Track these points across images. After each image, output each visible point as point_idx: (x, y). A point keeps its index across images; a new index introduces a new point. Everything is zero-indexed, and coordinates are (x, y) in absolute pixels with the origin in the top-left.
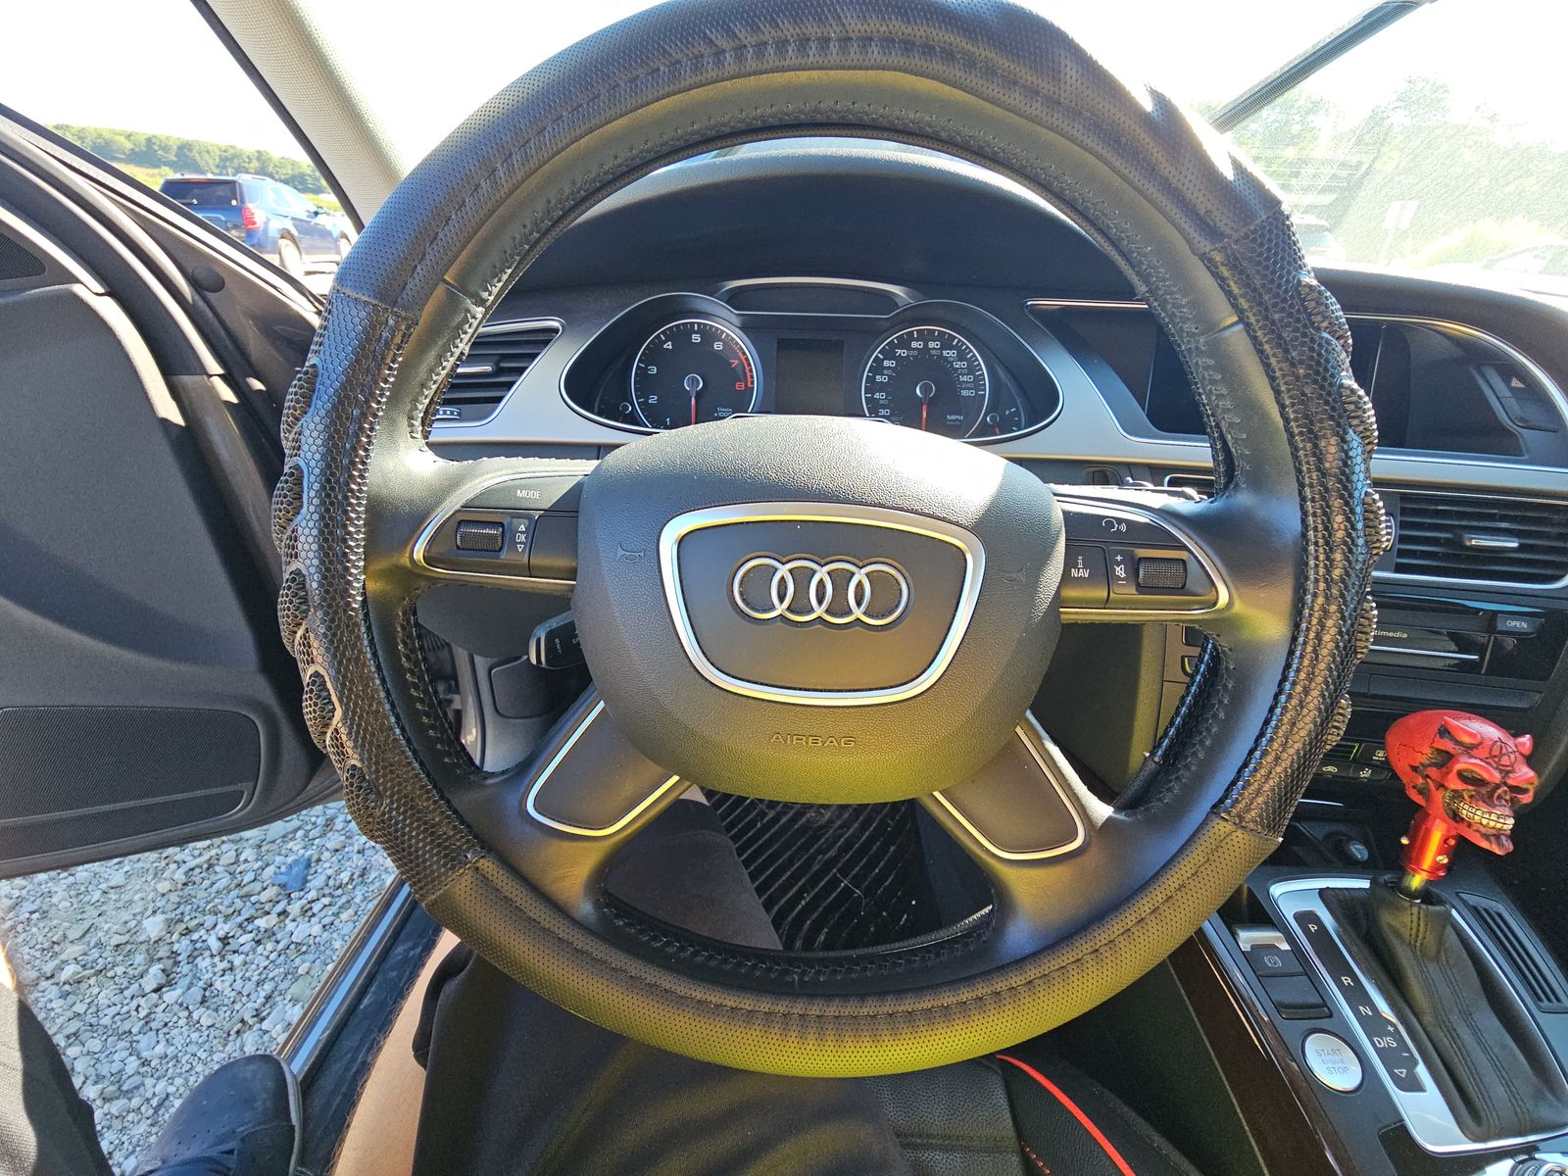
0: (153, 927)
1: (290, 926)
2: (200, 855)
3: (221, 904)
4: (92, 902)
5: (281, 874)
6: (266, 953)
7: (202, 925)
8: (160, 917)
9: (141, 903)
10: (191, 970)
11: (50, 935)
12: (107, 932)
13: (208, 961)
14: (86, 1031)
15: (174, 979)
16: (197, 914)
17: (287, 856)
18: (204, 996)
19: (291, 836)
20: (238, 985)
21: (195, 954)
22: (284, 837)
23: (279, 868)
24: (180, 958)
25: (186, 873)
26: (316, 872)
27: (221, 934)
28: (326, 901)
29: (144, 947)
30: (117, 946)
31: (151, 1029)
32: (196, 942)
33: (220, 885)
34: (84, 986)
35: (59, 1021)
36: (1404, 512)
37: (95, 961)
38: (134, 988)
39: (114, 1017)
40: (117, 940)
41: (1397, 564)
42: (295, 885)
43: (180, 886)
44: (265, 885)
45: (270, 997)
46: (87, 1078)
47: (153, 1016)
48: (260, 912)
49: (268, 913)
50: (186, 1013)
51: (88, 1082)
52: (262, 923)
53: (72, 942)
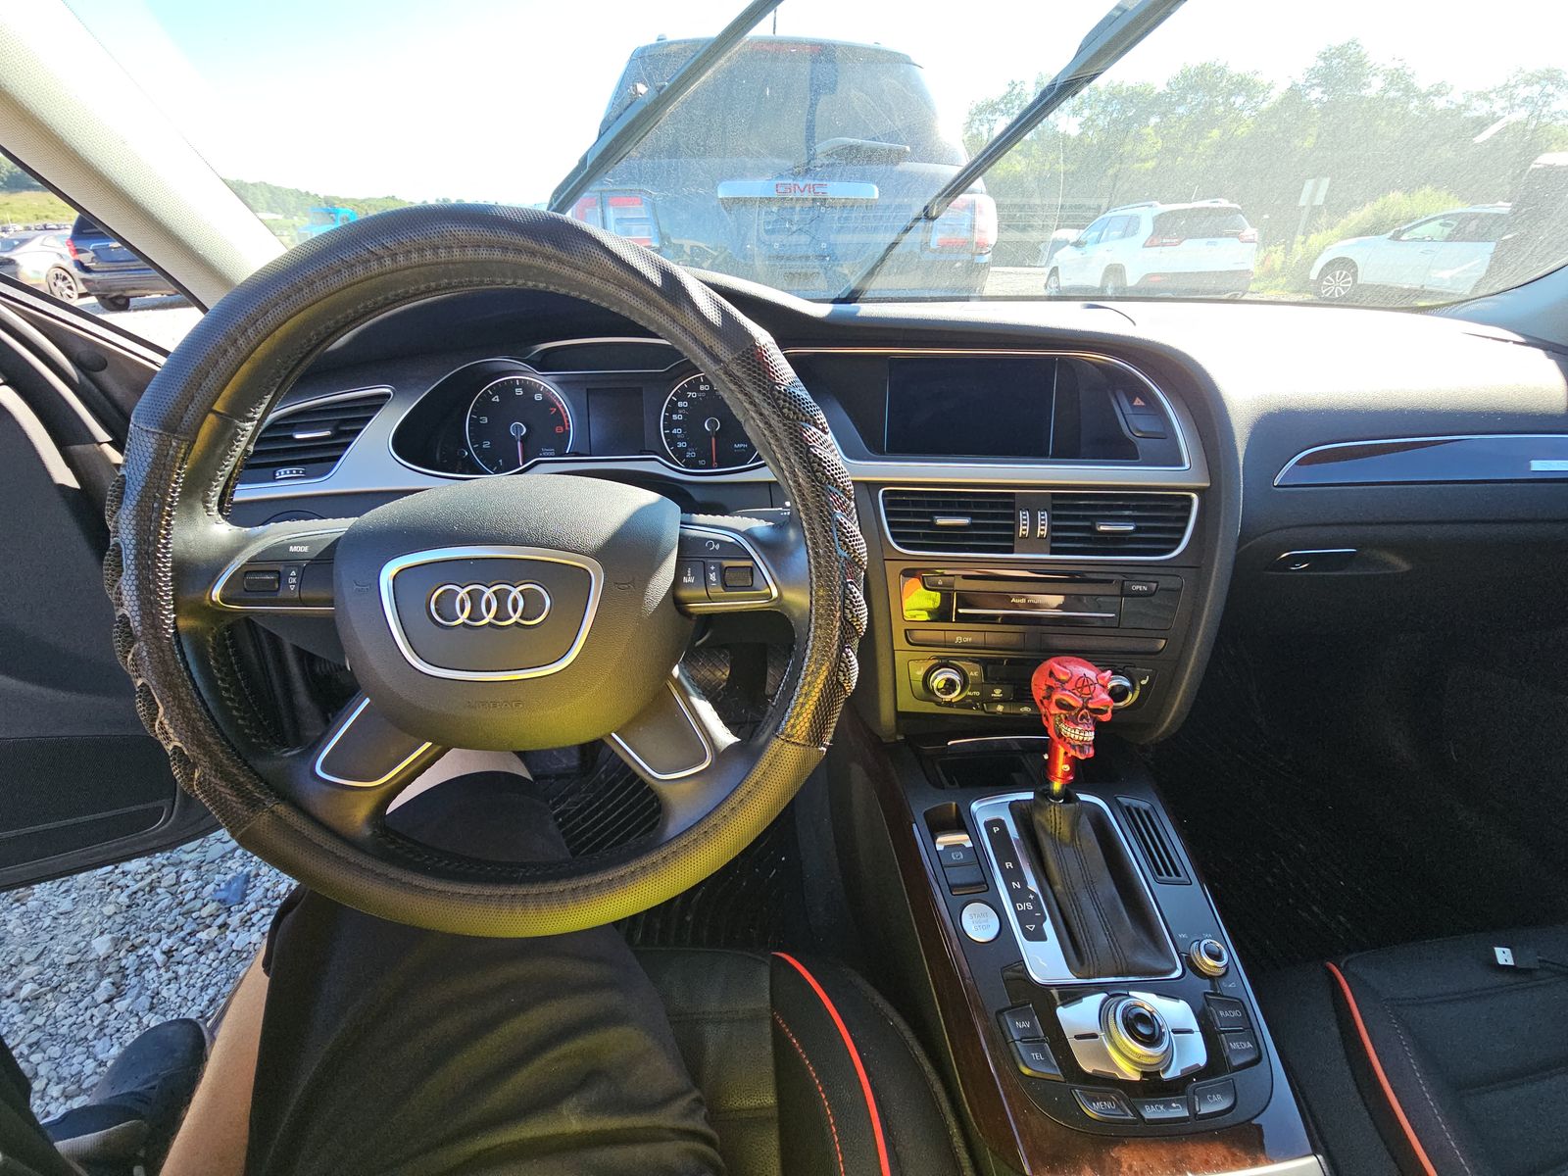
0: (101, 946)
1: (231, 936)
2: (142, 879)
3: (164, 921)
4: (44, 927)
5: (221, 890)
6: (208, 962)
7: (147, 941)
8: (107, 937)
9: (89, 926)
10: (139, 982)
11: (8, 958)
12: (59, 953)
13: (154, 973)
14: (46, 1040)
15: (123, 991)
16: (143, 933)
17: (226, 874)
18: (152, 1003)
19: (229, 855)
20: (184, 991)
21: (142, 967)
22: (223, 857)
23: (219, 885)
24: (128, 972)
25: (129, 896)
26: (255, 886)
27: (165, 948)
28: (264, 911)
29: (94, 965)
30: (70, 965)
31: (105, 1035)
32: (142, 956)
33: (162, 905)
34: (41, 1001)
35: (22, 1033)
36: (1054, 507)
37: (50, 979)
38: (88, 999)
39: (71, 1026)
40: (68, 959)
41: (1052, 548)
42: (235, 899)
43: (124, 908)
44: (205, 901)
45: (214, 1000)
46: (49, 1081)
47: (106, 1023)
48: (201, 926)
49: (210, 927)
50: (137, 1019)
51: (51, 1084)
52: (203, 936)
53: (27, 964)
